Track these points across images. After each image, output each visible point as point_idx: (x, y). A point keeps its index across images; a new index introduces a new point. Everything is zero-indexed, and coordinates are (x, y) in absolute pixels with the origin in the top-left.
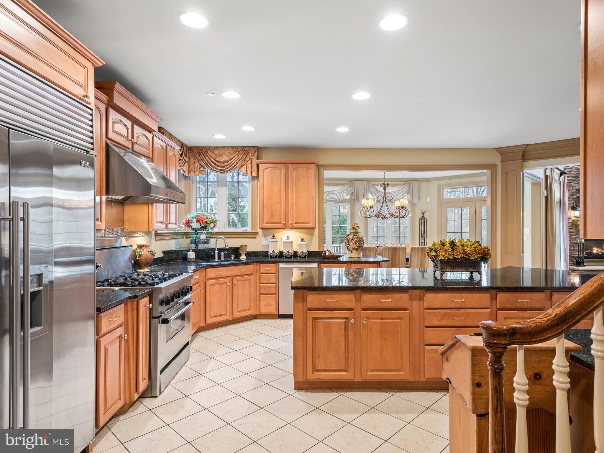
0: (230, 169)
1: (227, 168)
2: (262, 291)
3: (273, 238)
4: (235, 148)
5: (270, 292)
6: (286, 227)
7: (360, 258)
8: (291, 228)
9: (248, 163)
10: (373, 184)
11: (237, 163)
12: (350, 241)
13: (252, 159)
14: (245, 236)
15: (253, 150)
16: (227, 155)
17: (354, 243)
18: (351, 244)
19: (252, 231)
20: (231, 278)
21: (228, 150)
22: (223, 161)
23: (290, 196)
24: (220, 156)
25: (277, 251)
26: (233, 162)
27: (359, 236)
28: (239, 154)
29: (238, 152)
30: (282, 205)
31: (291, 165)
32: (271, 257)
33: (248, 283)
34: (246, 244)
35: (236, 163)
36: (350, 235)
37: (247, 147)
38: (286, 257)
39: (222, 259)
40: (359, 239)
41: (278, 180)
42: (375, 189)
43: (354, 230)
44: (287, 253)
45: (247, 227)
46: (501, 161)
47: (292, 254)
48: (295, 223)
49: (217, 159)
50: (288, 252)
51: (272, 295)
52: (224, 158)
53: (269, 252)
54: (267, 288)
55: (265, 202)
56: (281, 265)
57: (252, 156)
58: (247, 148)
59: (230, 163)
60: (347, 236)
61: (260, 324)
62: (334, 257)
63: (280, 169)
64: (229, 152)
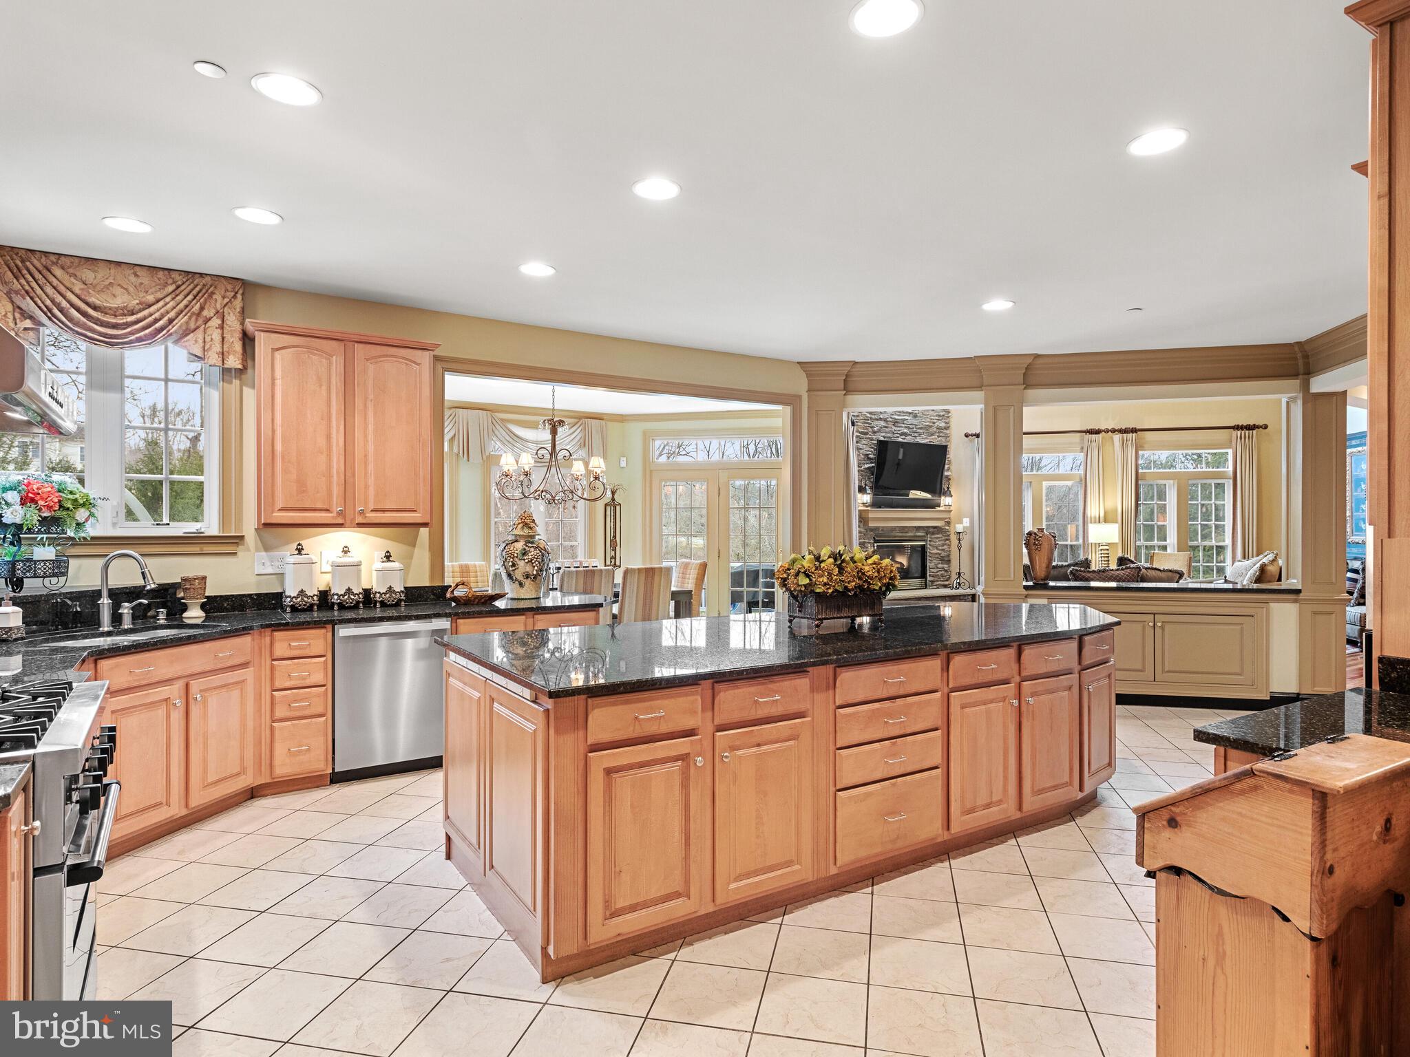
0: (145, 335)
1: (132, 333)
2: (280, 712)
3: (300, 553)
4: (161, 274)
5: (307, 713)
6: (345, 520)
7: (539, 598)
8: (360, 525)
9: (209, 324)
10: (502, 420)
11: (171, 321)
12: (517, 557)
13: (224, 316)
14: (196, 549)
15: (229, 287)
16: (131, 289)
17: (527, 563)
18: (521, 564)
19: (221, 534)
20: (179, 685)
21: (136, 275)
22: (117, 308)
23: (358, 434)
24: (102, 291)
25: (312, 591)
26: (157, 315)
27: (540, 545)
28: (177, 292)
29: (173, 287)
30: (335, 460)
31: (361, 346)
32: (294, 609)
33: (236, 693)
34: (201, 574)
35: (166, 318)
36: (516, 541)
37: (206, 274)
38: (342, 607)
39: (127, 624)
40: (541, 552)
41: (321, 386)
42: (509, 433)
43: (526, 531)
44: (343, 596)
45: (202, 521)
46: (809, 391)
47: (361, 596)
48: (372, 511)
49: (92, 300)
50: (349, 591)
51: (314, 720)
52: (119, 300)
53: (287, 593)
54: (295, 701)
55: (279, 447)
56: (344, 631)
57: (225, 306)
58: (208, 279)
59: (145, 318)
60: (507, 544)
61: (281, 813)
62: (483, 600)
63: (326, 353)
64: (139, 281)
